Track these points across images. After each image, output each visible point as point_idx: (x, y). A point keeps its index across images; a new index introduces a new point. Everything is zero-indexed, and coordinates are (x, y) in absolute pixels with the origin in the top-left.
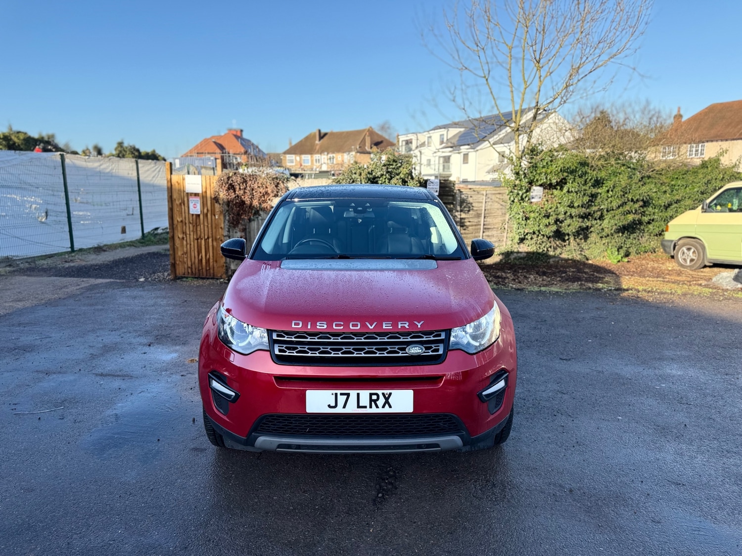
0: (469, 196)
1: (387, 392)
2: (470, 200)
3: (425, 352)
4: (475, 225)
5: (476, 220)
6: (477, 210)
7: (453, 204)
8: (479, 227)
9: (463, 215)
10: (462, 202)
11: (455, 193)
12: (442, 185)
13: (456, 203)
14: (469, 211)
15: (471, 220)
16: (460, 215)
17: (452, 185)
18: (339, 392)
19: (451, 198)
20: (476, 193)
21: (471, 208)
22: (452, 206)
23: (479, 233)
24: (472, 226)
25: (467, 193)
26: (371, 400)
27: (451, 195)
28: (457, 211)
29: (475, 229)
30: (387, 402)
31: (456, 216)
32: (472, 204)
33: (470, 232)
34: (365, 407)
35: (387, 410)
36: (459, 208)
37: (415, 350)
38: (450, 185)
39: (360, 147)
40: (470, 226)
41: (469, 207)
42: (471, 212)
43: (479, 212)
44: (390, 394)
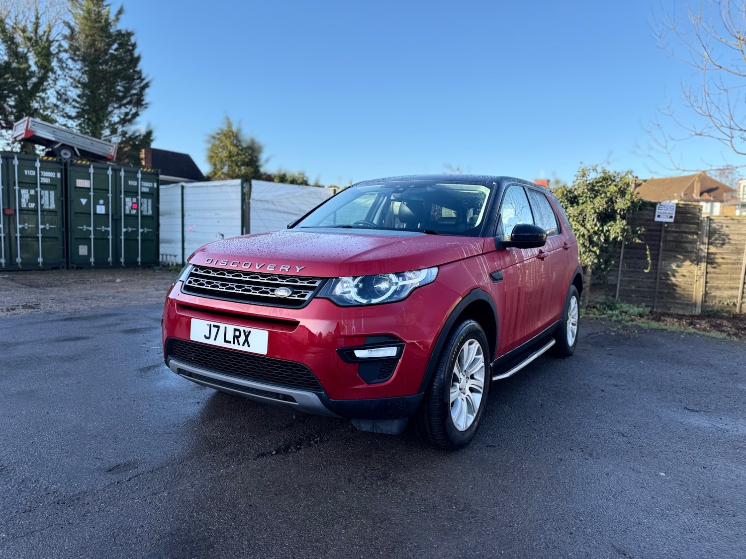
0: (724, 225)
1: (247, 329)
2: (725, 230)
3: (290, 296)
4: (733, 264)
5: (734, 257)
6: (736, 244)
7: (697, 234)
8: (738, 266)
9: (713, 249)
10: (712, 233)
11: (702, 221)
12: (681, 210)
13: (703, 234)
14: (723, 244)
15: (726, 257)
16: (708, 249)
17: (698, 210)
18: (213, 323)
19: (694, 226)
20: (736, 222)
21: (727, 241)
22: (695, 237)
23: (740, 274)
24: (727, 264)
25: (722, 221)
26: (235, 336)
27: (694, 224)
28: (704, 244)
29: (732, 269)
30: (246, 340)
31: (702, 250)
32: (728, 235)
33: (723, 272)
34: (229, 342)
35: (245, 348)
36: (706, 240)
37: (282, 293)
38: (694, 211)
39: (685, 195)
40: (723, 263)
41: (724, 240)
42: (726, 246)
43: (740, 247)
44: (250, 332)
